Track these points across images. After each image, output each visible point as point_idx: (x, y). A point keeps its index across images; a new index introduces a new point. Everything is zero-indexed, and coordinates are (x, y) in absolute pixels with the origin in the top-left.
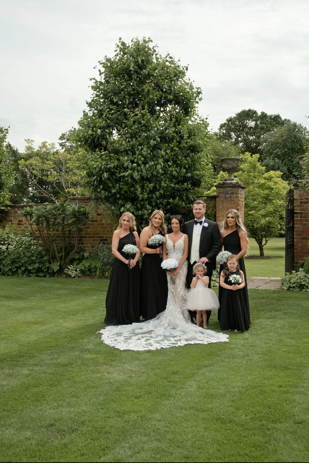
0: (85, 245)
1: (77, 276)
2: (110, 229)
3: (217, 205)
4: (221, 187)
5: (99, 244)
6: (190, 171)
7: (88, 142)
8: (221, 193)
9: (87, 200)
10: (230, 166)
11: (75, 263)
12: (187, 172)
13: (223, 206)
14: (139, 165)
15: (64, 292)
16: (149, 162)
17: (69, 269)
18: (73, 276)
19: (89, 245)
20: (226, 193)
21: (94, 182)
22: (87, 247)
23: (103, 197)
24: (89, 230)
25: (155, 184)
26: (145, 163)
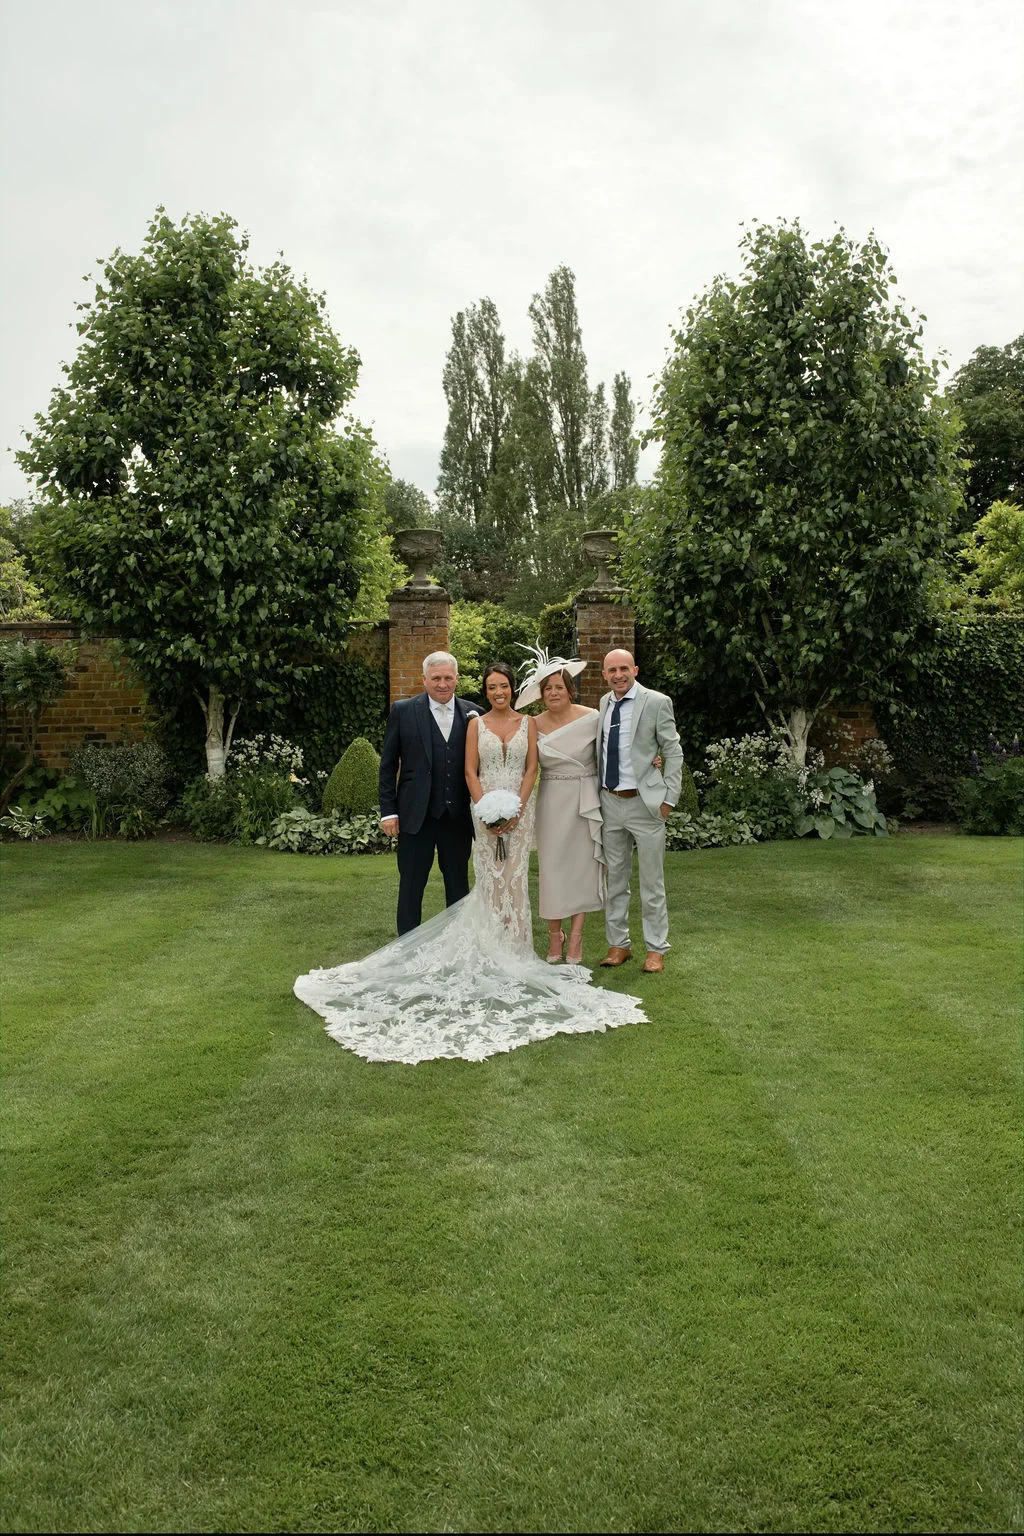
0: (44, 752)
1: (36, 834)
2: (110, 708)
3: (392, 645)
4: (400, 601)
5: (85, 746)
6: (340, 556)
7: (72, 472)
8: (400, 615)
9: (48, 630)
10: (423, 551)
11: (24, 799)
12: (336, 559)
13: (407, 649)
14: (220, 537)
15: (38, 884)
16: (247, 530)
17: (12, 816)
18: (26, 835)
19: (54, 751)
20: (415, 617)
21: (91, 580)
22: (49, 755)
23: (117, 618)
24: (54, 710)
25: (260, 587)
26: (236, 532)
